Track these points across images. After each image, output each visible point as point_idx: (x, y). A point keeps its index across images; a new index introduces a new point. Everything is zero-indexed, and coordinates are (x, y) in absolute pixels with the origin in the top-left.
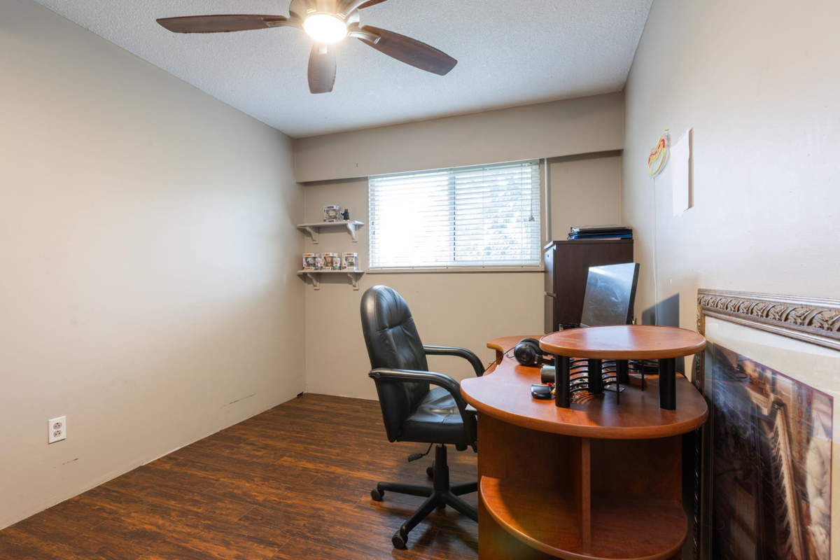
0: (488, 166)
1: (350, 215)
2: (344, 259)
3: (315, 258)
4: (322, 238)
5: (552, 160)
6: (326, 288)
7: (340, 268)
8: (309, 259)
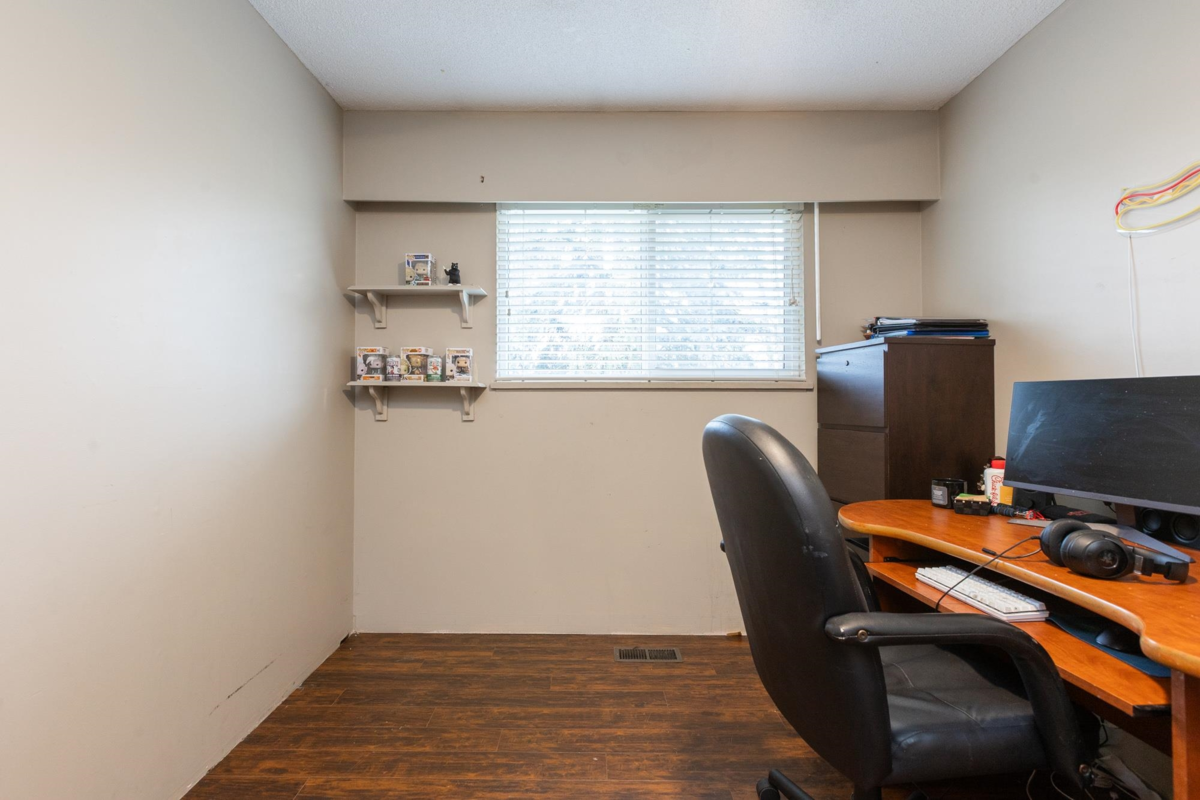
0: (721, 207)
1: (461, 274)
2: (449, 361)
3: (384, 358)
4: (394, 316)
5: (827, 208)
6: (402, 417)
7: (443, 377)
8: (370, 359)
